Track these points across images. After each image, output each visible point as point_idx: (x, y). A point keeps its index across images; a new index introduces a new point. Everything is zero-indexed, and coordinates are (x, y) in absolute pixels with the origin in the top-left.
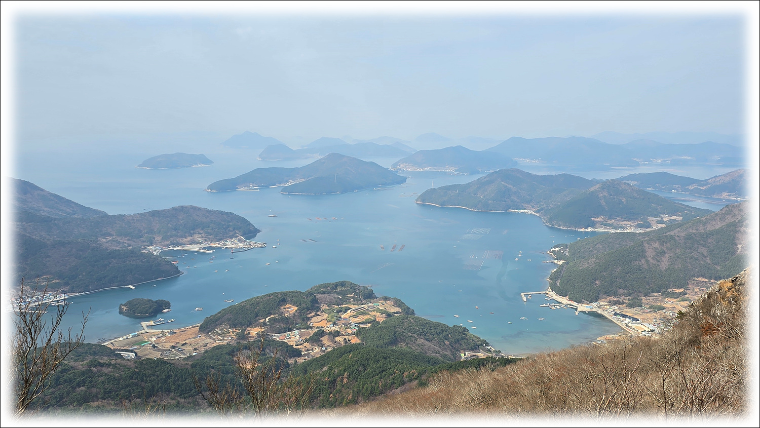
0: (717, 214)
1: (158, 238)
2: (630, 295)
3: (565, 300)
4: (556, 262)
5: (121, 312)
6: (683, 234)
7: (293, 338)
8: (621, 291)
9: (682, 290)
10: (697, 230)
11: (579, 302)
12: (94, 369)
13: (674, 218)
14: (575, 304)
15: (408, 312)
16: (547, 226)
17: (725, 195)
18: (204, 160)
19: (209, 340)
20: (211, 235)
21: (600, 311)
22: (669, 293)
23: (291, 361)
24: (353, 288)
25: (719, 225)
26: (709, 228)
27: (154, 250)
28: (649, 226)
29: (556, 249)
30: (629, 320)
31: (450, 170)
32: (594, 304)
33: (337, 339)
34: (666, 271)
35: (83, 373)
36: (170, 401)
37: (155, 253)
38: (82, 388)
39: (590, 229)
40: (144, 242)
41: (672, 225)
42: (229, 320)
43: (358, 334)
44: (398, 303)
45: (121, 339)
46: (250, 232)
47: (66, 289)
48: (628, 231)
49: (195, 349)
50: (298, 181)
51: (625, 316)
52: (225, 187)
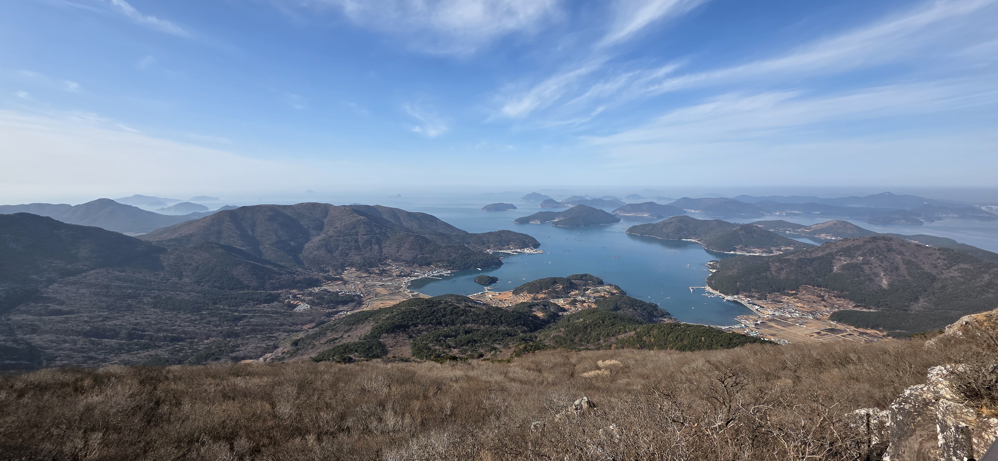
0: (819, 247)
1: (492, 246)
2: (759, 292)
3: (717, 293)
4: (711, 270)
5: (475, 281)
6: (796, 258)
7: (561, 302)
8: (753, 290)
9: (794, 292)
10: (805, 256)
11: (727, 294)
12: (467, 308)
13: (788, 248)
14: (723, 295)
15: (623, 293)
16: (705, 249)
17: (823, 235)
18: (513, 207)
19: (517, 299)
20: (517, 245)
21: (739, 301)
22: (785, 293)
23: (560, 314)
24: (591, 278)
25: (820, 254)
26: (814, 255)
27: (490, 251)
28: (771, 252)
29: (711, 263)
30: (758, 307)
31: (646, 215)
32: (736, 296)
33: (584, 304)
34: (784, 280)
35: (463, 310)
36: (503, 328)
37: (490, 253)
38: (462, 317)
39: (732, 252)
40: (485, 247)
41: (787, 253)
42: (527, 289)
43: (595, 303)
44: (617, 288)
45: (475, 294)
46: (536, 245)
47: (450, 268)
48: (757, 255)
49: (511, 303)
50: (561, 219)
51: (756, 305)
52: (524, 221)
